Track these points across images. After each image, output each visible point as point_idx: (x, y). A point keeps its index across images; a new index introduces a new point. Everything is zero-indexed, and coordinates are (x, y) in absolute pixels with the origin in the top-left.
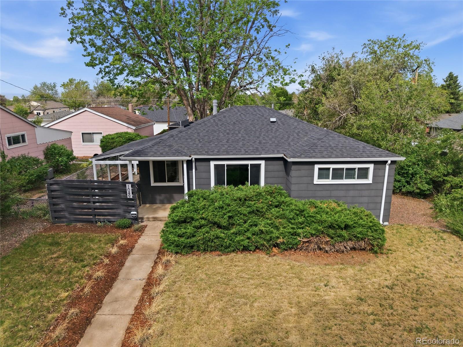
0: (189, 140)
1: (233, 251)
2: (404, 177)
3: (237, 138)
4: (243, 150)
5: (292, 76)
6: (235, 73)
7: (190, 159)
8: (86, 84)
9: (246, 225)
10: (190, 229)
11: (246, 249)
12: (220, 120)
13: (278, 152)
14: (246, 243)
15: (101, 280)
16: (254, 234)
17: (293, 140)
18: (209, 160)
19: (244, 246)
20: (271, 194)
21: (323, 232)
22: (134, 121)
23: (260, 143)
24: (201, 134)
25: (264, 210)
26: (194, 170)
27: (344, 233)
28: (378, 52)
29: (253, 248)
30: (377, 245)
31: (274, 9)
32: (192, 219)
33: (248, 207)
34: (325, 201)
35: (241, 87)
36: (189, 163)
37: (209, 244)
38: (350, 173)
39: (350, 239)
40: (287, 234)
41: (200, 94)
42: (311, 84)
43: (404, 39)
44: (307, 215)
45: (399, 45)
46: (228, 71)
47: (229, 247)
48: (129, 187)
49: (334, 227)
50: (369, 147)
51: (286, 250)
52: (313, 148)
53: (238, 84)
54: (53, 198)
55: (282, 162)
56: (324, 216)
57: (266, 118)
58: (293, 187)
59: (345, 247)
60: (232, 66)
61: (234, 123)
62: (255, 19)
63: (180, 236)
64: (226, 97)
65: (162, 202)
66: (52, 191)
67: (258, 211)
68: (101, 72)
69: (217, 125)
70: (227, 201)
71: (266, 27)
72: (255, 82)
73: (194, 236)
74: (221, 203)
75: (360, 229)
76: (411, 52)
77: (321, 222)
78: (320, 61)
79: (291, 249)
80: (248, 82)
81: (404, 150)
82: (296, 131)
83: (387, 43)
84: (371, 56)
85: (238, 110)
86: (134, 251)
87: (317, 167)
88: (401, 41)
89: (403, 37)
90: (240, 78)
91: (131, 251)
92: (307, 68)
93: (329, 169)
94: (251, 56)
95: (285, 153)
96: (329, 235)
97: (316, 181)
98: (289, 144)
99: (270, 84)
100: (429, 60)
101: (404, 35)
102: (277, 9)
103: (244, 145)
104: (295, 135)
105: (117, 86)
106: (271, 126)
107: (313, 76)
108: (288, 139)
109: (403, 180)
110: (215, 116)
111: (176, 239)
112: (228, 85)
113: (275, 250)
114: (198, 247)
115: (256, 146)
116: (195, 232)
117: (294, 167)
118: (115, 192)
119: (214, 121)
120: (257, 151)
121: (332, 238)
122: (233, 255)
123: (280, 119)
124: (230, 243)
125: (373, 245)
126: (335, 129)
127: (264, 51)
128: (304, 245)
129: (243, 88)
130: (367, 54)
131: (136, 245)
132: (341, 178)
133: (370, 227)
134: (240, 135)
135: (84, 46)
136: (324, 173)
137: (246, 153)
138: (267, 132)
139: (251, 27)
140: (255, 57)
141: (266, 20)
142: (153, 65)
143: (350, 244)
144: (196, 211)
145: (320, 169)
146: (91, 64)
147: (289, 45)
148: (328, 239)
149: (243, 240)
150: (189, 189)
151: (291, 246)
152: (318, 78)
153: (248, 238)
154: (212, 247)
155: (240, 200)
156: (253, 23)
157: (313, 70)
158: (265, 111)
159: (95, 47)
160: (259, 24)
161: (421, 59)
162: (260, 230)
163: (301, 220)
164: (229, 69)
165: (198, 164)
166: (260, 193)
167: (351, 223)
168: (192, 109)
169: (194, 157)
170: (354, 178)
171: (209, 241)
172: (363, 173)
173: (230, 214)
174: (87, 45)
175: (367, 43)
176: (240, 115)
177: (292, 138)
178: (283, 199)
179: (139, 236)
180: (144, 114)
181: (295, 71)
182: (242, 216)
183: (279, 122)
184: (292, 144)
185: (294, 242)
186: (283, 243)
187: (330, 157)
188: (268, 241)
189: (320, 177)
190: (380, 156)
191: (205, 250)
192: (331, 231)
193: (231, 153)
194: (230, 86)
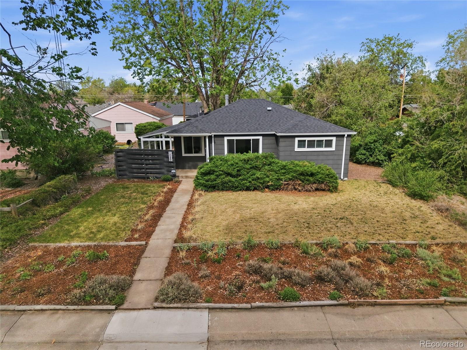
0: (209, 123)
1: (240, 190)
2: (369, 151)
3: (243, 121)
4: (247, 129)
5: (289, 75)
6: (242, 73)
7: (211, 135)
8: (102, 82)
9: (249, 175)
10: (213, 177)
11: (248, 189)
12: (230, 109)
13: (272, 131)
14: (248, 184)
15: (162, 201)
16: (253, 180)
17: (283, 122)
18: (223, 136)
19: (247, 187)
20: (266, 158)
21: (296, 178)
22: (158, 114)
23: (259, 124)
24: (217, 119)
25: (260, 166)
26: (213, 143)
27: (311, 179)
28: (375, 50)
29: (252, 188)
30: (332, 186)
31: (275, 19)
32: (214, 171)
33: (250, 164)
34: (301, 161)
35: (247, 84)
36: (210, 137)
37: (225, 185)
38: (320, 144)
39: (315, 183)
40: (274, 179)
41: (214, 91)
42: (308, 81)
43: (398, 38)
44: (287, 168)
45: (394, 43)
46: (237, 71)
47: (237, 187)
48: (170, 154)
49: (304, 174)
50: (334, 126)
51: (274, 190)
52: (295, 127)
53: (244, 82)
54: (119, 161)
55: (274, 138)
56: (298, 168)
57: (264, 108)
58: (281, 154)
59: (311, 188)
60: (239, 67)
61: (241, 111)
62: (259, 28)
63: (207, 181)
64: (234, 93)
65: (190, 168)
66: (118, 157)
67: (256, 167)
68: (134, 73)
69: (229, 113)
70: (236, 161)
71: (268, 34)
72: (259, 80)
73: (215, 181)
74: (232, 162)
75: (320, 176)
76: (405, 50)
77: (295, 171)
78: (315, 61)
79: (277, 189)
80: (253, 80)
81: (369, 132)
82: (286, 117)
83: (384, 42)
84: (369, 54)
85: (244, 102)
86: (177, 191)
87: (297, 139)
88: (396, 40)
89: (398, 36)
90: (246, 76)
91: (176, 191)
92: (305, 67)
93: (305, 141)
94: (255, 58)
95: (276, 131)
96: (300, 180)
97: (297, 149)
98: (280, 125)
99: (270, 82)
100: (422, 57)
101: (399, 34)
102: (277, 19)
103: (248, 126)
104: (285, 119)
105: (146, 84)
106: (267, 113)
107: (310, 73)
108: (279, 122)
109: (368, 154)
110: (227, 106)
111: (205, 182)
112: (236, 83)
113: (266, 190)
114: (218, 187)
115: (256, 127)
116: (216, 178)
117: (281, 140)
118: (160, 157)
119: (227, 110)
120: (257, 130)
121: (303, 182)
122: (240, 192)
123: (275, 108)
124: (238, 185)
125: (329, 186)
126: (323, 118)
127: (266, 54)
128: (285, 186)
129: (249, 85)
130: (364, 52)
131: (178, 189)
132: (314, 147)
133: (328, 175)
134: (245, 119)
135: (123, 53)
136: (301, 144)
137: (249, 131)
138: (265, 117)
139: (256, 34)
140: (258, 59)
141: (268, 27)
142: (177, 67)
143: (315, 186)
144: (217, 167)
145: (299, 141)
146: (128, 67)
147: (285, 50)
148: (300, 182)
149: (246, 183)
150: (210, 156)
151: (276, 187)
152: (314, 76)
153: (250, 182)
154: (227, 187)
155: (245, 161)
156: (257, 31)
157: (310, 69)
158: (264, 103)
159: (130, 53)
160: (262, 32)
161: (415, 56)
162: (257, 177)
163: (283, 171)
164: (237, 69)
165: (216, 139)
166: (258, 157)
167: (314, 171)
168: (207, 103)
169: (213, 134)
170: (323, 147)
171: (225, 183)
172: (329, 144)
173: (238, 169)
174: (124, 52)
175: (365, 41)
176: (246, 106)
177: (282, 121)
178: (273, 160)
179: (179, 185)
180: (169, 107)
181: (291, 70)
182: (246, 170)
183: (274, 110)
184: (281, 125)
185: (278, 184)
186: (272, 185)
187: (305, 132)
188: (262, 184)
189: (299, 146)
190: (340, 132)
191: (223, 190)
192: (302, 177)
193: (239, 131)
194: (238, 83)
